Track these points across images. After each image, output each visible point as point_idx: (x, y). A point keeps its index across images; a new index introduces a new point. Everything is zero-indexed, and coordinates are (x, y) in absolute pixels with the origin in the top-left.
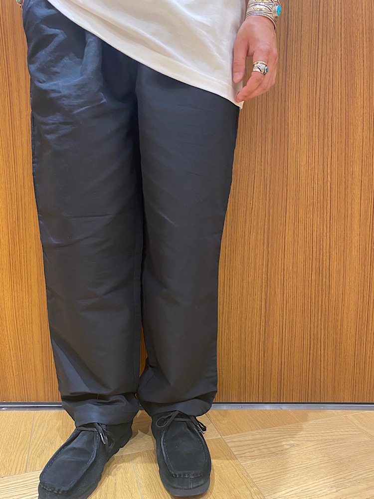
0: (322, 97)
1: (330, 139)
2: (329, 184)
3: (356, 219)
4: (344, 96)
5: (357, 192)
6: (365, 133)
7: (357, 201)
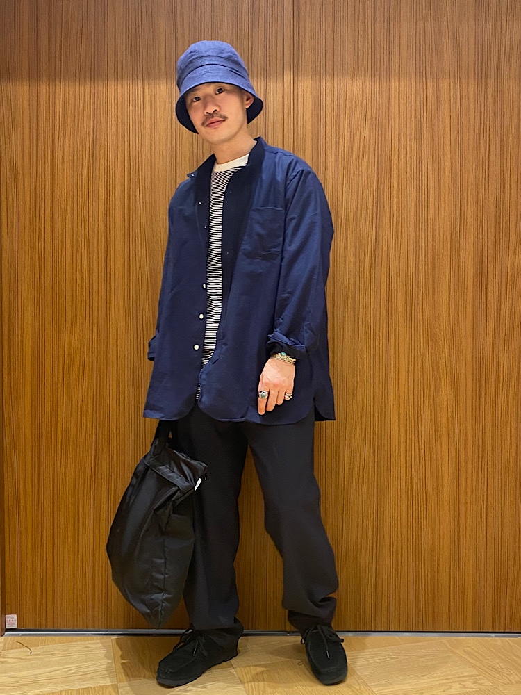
0: (416, 386)
1: (423, 417)
2: (423, 451)
3: (446, 478)
4: (432, 386)
5: (445, 458)
6: (449, 414)
7: (446, 464)
